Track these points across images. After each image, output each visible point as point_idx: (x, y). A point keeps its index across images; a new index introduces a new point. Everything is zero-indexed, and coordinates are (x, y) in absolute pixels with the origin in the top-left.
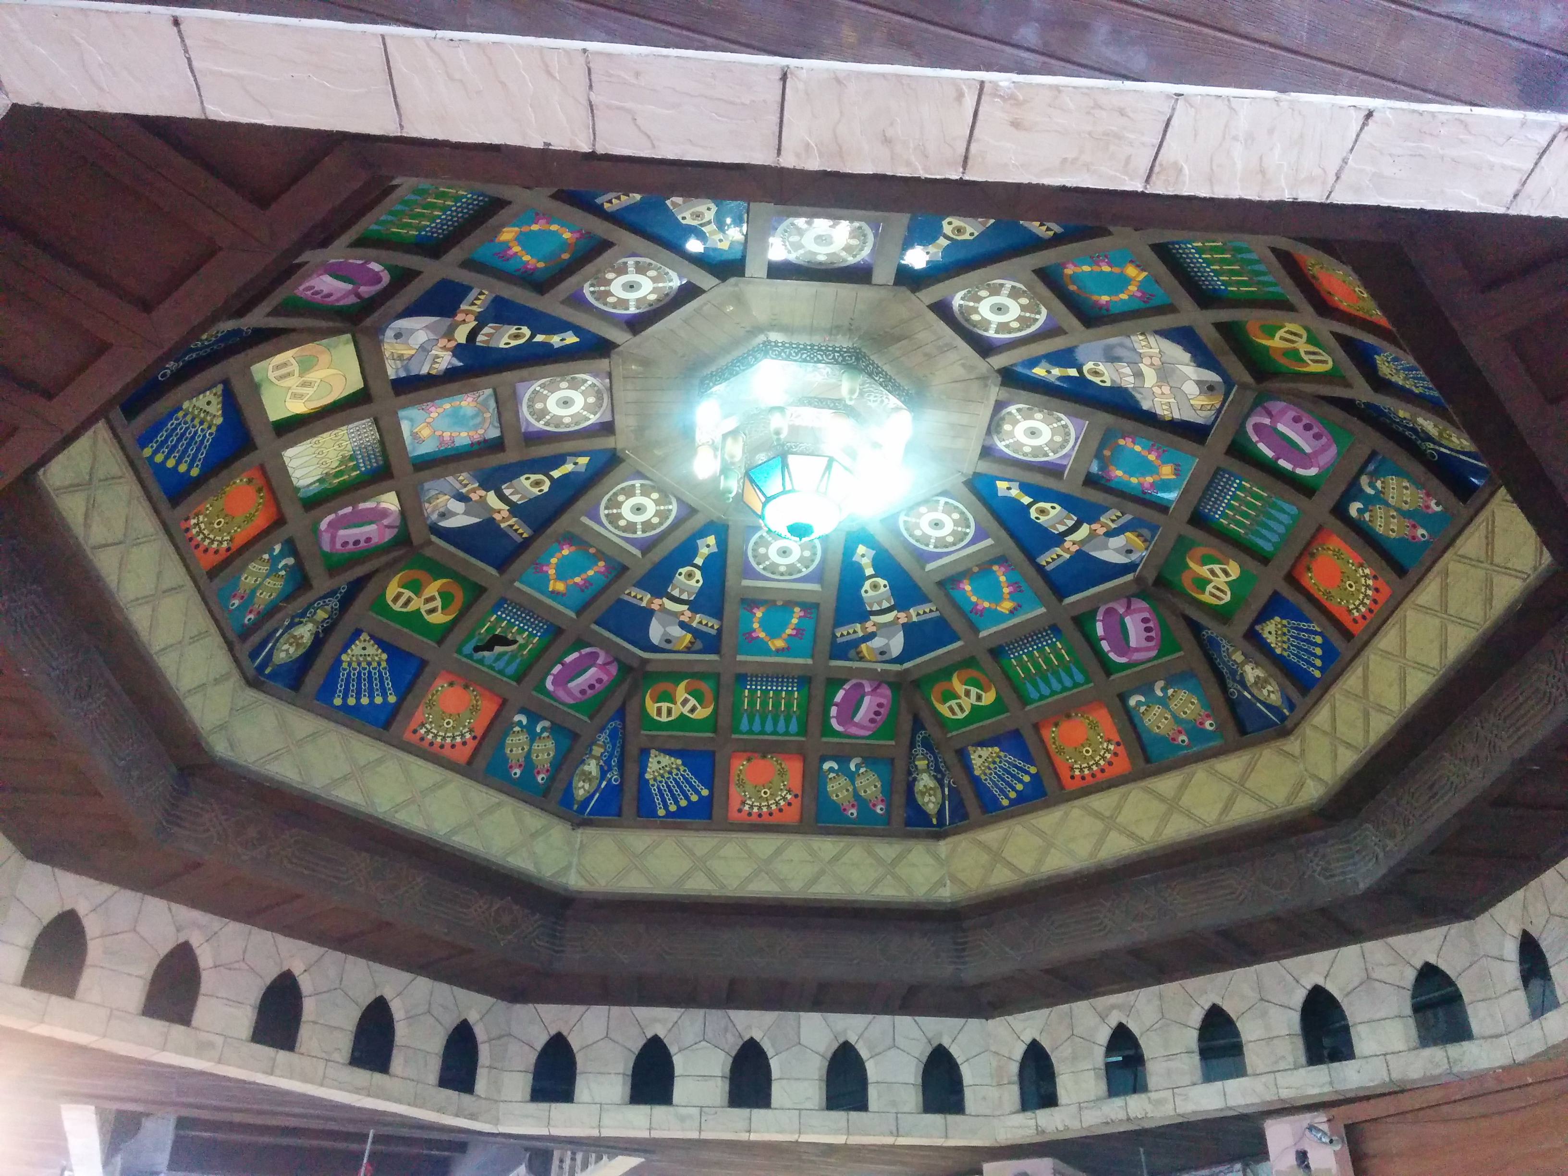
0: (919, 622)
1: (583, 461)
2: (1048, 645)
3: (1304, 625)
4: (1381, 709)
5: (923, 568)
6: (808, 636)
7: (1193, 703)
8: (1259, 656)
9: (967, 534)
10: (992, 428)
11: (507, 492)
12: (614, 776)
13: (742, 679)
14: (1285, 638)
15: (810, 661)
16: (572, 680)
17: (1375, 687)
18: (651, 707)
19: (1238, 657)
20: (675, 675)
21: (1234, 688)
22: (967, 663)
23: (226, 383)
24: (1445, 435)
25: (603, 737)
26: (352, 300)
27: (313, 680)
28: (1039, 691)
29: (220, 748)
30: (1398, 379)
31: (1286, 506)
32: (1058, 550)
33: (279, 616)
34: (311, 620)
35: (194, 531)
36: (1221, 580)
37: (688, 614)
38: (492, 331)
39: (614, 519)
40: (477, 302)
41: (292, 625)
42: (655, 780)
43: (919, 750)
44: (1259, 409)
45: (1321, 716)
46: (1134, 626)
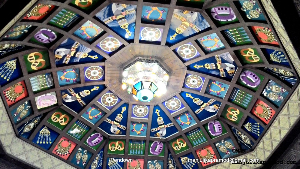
0: (169, 127)
1: (98, 88)
2: (197, 132)
3: (255, 124)
4: (276, 140)
5: (170, 114)
6: (145, 131)
7: (230, 145)
8: (245, 132)
9: (180, 106)
10: (185, 81)
11: (81, 94)
12: (101, 164)
13: (130, 141)
14: (251, 127)
15: (146, 137)
16: (92, 140)
17: (273, 136)
18: (110, 148)
19: (240, 133)
20: (116, 140)
21: (239, 140)
22: (180, 137)
23: (17, 58)
24: (286, 73)
25: (99, 155)
26: (48, 42)
27: (32, 137)
28: (196, 143)
29: (8, 151)
30: (275, 60)
31: (249, 95)
32: (199, 109)
33: (26, 120)
34: (33, 122)
35: (7, 95)
36: (235, 115)
37: (119, 125)
38: (79, 53)
39: (104, 102)
40: (76, 46)
41: (29, 123)
42: (110, 165)
43: (170, 158)
44: (243, 73)
45: (261, 145)
46: (216, 126)
